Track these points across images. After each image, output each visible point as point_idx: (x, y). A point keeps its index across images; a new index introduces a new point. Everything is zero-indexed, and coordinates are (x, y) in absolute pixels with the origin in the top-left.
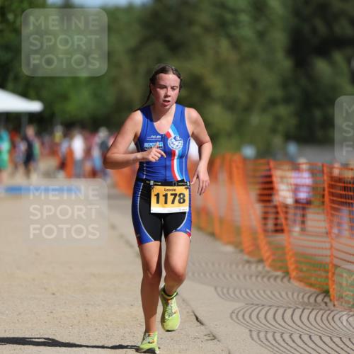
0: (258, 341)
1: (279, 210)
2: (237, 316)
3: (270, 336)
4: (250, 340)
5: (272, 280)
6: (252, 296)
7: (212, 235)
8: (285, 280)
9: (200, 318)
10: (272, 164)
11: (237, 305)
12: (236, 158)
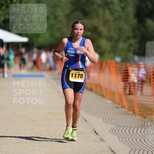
0: (122, 141)
1: (131, 85)
2: (113, 131)
3: (127, 140)
4: (119, 141)
5: (128, 115)
6: (119, 123)
7: (102, 96)
8: (134, 116)
9: (97, 132)
10: (128, 65)
11: (113, 126)
12: (112, 62)
